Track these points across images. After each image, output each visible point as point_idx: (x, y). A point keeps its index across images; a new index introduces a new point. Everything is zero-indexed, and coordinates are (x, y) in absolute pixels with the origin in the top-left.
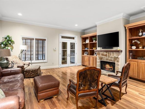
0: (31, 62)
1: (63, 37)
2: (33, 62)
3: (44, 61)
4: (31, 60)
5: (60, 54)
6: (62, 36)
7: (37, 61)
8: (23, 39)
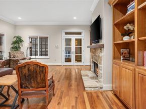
0: (36, 57)
3: (47, 57)
6: (65, 33)
7: (41, 57)
8: (29, 38)
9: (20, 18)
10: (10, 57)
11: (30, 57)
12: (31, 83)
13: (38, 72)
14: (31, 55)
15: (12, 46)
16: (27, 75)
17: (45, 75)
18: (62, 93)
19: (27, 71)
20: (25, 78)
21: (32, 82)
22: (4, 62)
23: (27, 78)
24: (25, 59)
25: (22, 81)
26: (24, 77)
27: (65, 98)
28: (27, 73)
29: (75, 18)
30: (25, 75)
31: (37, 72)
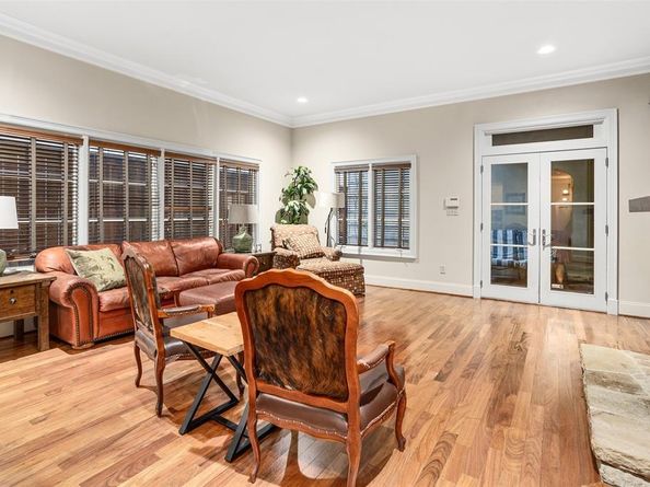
0: (360, 251)
1: (500, 139)
2: (365, 251)
3: (405, 254)
4: (360, 245)
5: (477, 227)
6: (493, 136)
7: (380, 249)
8: (338, 171)
9: (302, 100)
10: (274, 247)
11: (338, 248)
12: (289, 364)
13: (314, 323)
14: (343, 240)
15: (281, 205)
16: (273, 328)
17: (341, 342)
18: (445, 445)
19: (273, 310)
20: (268, 339)
21: (294, 361)
22: (251, 261)
23: (274, 339)
24: (320, 255)
25: (259, 351)
26: (264, 334)
27: (453, 478)
28: (273, 319)
29: (547, 49)
30: (266, 327)
31: (309, 321)
